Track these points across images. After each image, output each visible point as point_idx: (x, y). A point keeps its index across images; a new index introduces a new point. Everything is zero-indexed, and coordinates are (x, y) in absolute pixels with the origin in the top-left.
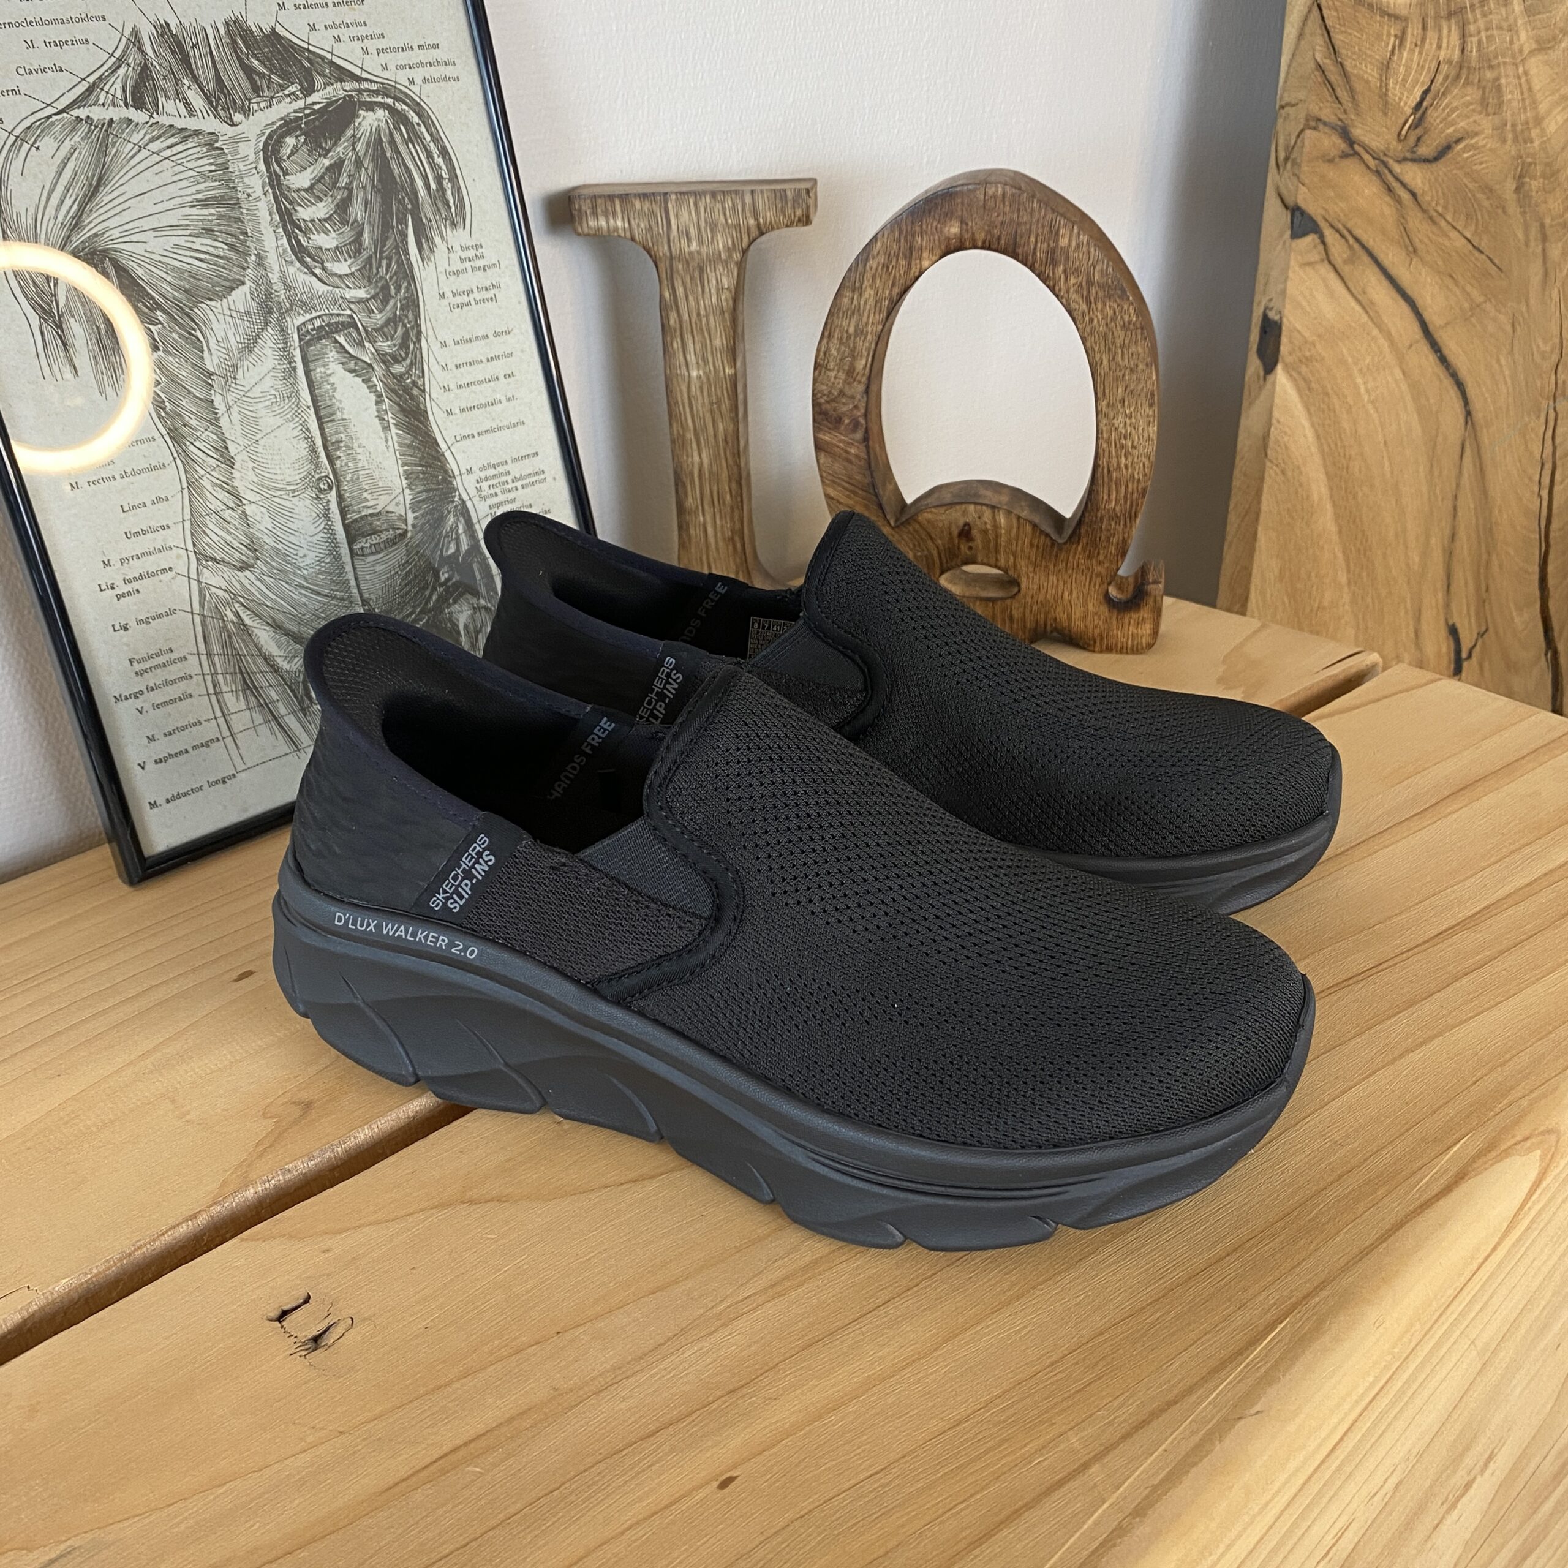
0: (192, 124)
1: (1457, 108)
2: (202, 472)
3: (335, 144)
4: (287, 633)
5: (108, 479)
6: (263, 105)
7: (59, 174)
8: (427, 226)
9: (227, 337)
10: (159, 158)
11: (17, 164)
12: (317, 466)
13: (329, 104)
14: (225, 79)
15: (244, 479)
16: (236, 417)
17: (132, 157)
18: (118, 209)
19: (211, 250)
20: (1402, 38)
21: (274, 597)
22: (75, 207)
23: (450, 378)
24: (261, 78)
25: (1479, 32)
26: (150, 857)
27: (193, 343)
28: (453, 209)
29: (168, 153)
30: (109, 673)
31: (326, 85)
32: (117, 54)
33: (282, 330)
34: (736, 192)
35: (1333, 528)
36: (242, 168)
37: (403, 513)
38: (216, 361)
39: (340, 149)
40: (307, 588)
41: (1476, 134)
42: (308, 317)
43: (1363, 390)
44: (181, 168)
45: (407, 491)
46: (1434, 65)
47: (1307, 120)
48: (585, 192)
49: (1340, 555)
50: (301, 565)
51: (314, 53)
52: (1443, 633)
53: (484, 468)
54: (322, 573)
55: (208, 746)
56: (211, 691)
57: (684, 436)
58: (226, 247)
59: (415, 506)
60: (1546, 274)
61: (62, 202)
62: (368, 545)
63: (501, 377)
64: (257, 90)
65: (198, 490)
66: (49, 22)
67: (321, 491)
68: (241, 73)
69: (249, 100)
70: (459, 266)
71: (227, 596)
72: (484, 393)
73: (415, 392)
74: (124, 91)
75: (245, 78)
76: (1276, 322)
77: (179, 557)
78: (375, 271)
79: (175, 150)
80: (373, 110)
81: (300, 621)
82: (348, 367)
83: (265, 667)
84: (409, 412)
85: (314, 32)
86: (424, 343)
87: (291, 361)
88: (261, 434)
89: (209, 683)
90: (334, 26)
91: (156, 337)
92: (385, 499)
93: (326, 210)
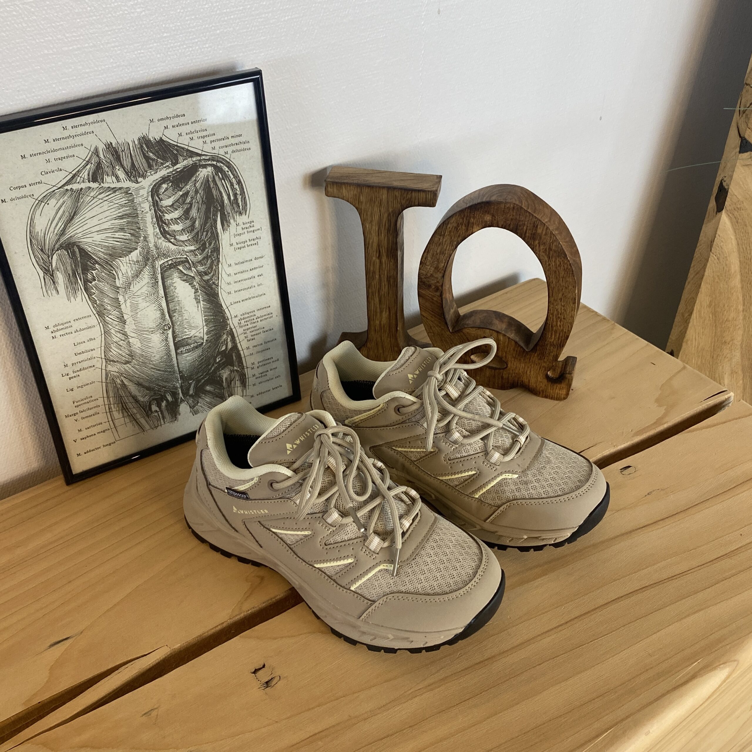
0: (119, 185)
2: (111, 327)
3: (186, 185)
4: (144, 387)
5: (69, 333)
6: (152, 173)
7: (57, 213)
8: (227, 216)
9: (127, 272)
10: (101, 201)
11: (38, 212)
12: (164, 320)
13: (184, 168)
14: (136, 164)
15: (129, 328)
16: (128, 304)
17: (90, 202)
18: (82, 224)
19: (123, 237)
21: (138, 373)
22: (63, 226)
23: (232, 279)
26: (76, 475)
27: (111, 276)
28: (241, 207)
29: (107, 198)
30: (63, 407)
31: (184, 160)
32: (87, 159)
33: (153, 267)
36: (141, 200)
37: (202, 336)
38: (121, 282)
39: (189, 187)
40: (155, 368)
42: (166, 260)
44: (112, 204)
45: (205, 327)
50: (153, 360)
51: (179, 147)
53: (244, 314)
54: (162, 362)
55: (104, 432)
56: (108, 411)
58: (130, 235)
59: (208, 333)
61: (57, 224)
62: (184, 350)
63: (256, 277)
64: (150, 167)
65: (109, 334)
66: (57, 150)
67: (165, 330)
68: (144, 160)
69: (147, 171)
70: (241, 232)
71: (118, 374)
72: (247, 284)
73: (214, 286)
74: (89, 175)
75: (145, 162)
77: (98, 361)
78: (200, 237)
79: (110, 197)
80: (206, 168)
81: (151, 382)
82: (183, 279)
83: (133, 401)
84: (210, 295)
85: (181, 137)
86: (220, 265)
87: (156, 279)
88: (139, 310)
89: (107, 408)
90: (191, 133)
91: (95, 275)
92: (194, 331)
93: (178, 214)
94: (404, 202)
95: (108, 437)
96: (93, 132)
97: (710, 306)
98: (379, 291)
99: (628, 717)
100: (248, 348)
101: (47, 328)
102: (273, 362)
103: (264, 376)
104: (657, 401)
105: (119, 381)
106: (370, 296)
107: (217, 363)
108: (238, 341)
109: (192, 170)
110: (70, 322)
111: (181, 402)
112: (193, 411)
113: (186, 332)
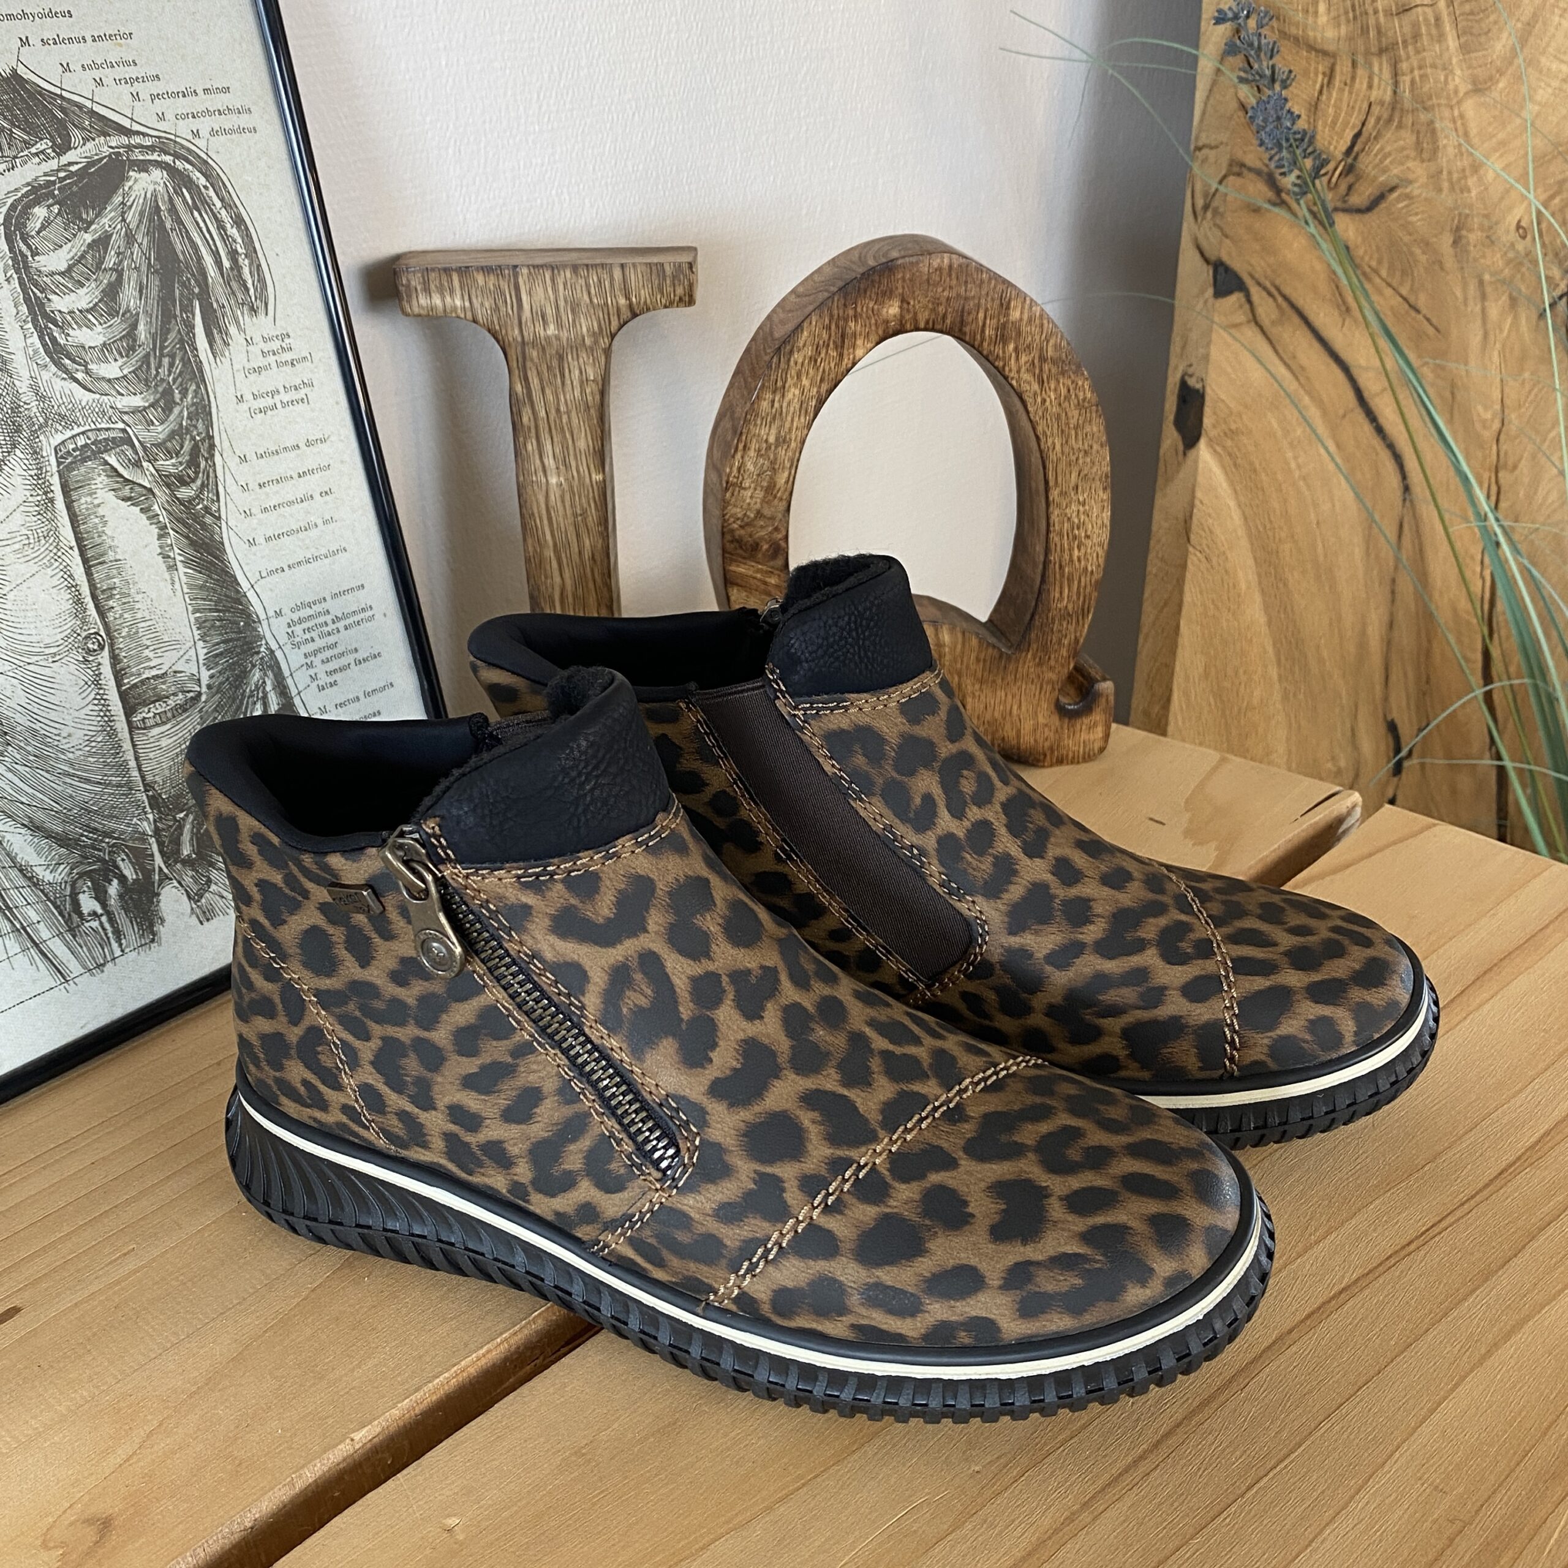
1: (1390, 154)
3: (99, 215)
4: (49, 835)
6: (2, 167)
8: (219, 314)
12: (84, 620)
13: (90, 164)
20: (1330, 75)
21: (30, 791)
23: (253, 500)
25: (1412, 71)
28: (252, 292)
31: (86, 140)
33: (35, 452)
34: (603, 266)
35: (1263, 620)
37: (195, 672)
39: (106, 221)
40: (74, 775)
41: (1411, 182)
42: (69, 434)
43: (1293, 465)
45: (200, 644)
46: (1365, 106)
47: (1230, 165)
48: (412, 262)
49: (1270, 650)
50: (65, 747)
51: (69, 101)
52: (1382, 729)
53: (298, 608)
54: (90, 756)
57: (541, 555)
59: (211, 661)
60: (1486, 335)
62: (151, 715)
63: (317, 496)
67: (89, 652)
70: (261, 361)
72: (295, 516)
73: (208, 520)
76: (1198, 391)
78: (154, 372)
80: (147, 171)
82: (121, 494)
83: (21, 882)
84: (201, 546)
85: (68, 74)
86: (218, 458)
87: (47, 490)
88: (8, 586)
90: (95, 66)
92: (175, 655)
93: (88, 298)
104: (1188, 833)
108: (294, 692)
109: (111, 173)
111: (161, 882)
112: (198, 911)
113: (150, 660)
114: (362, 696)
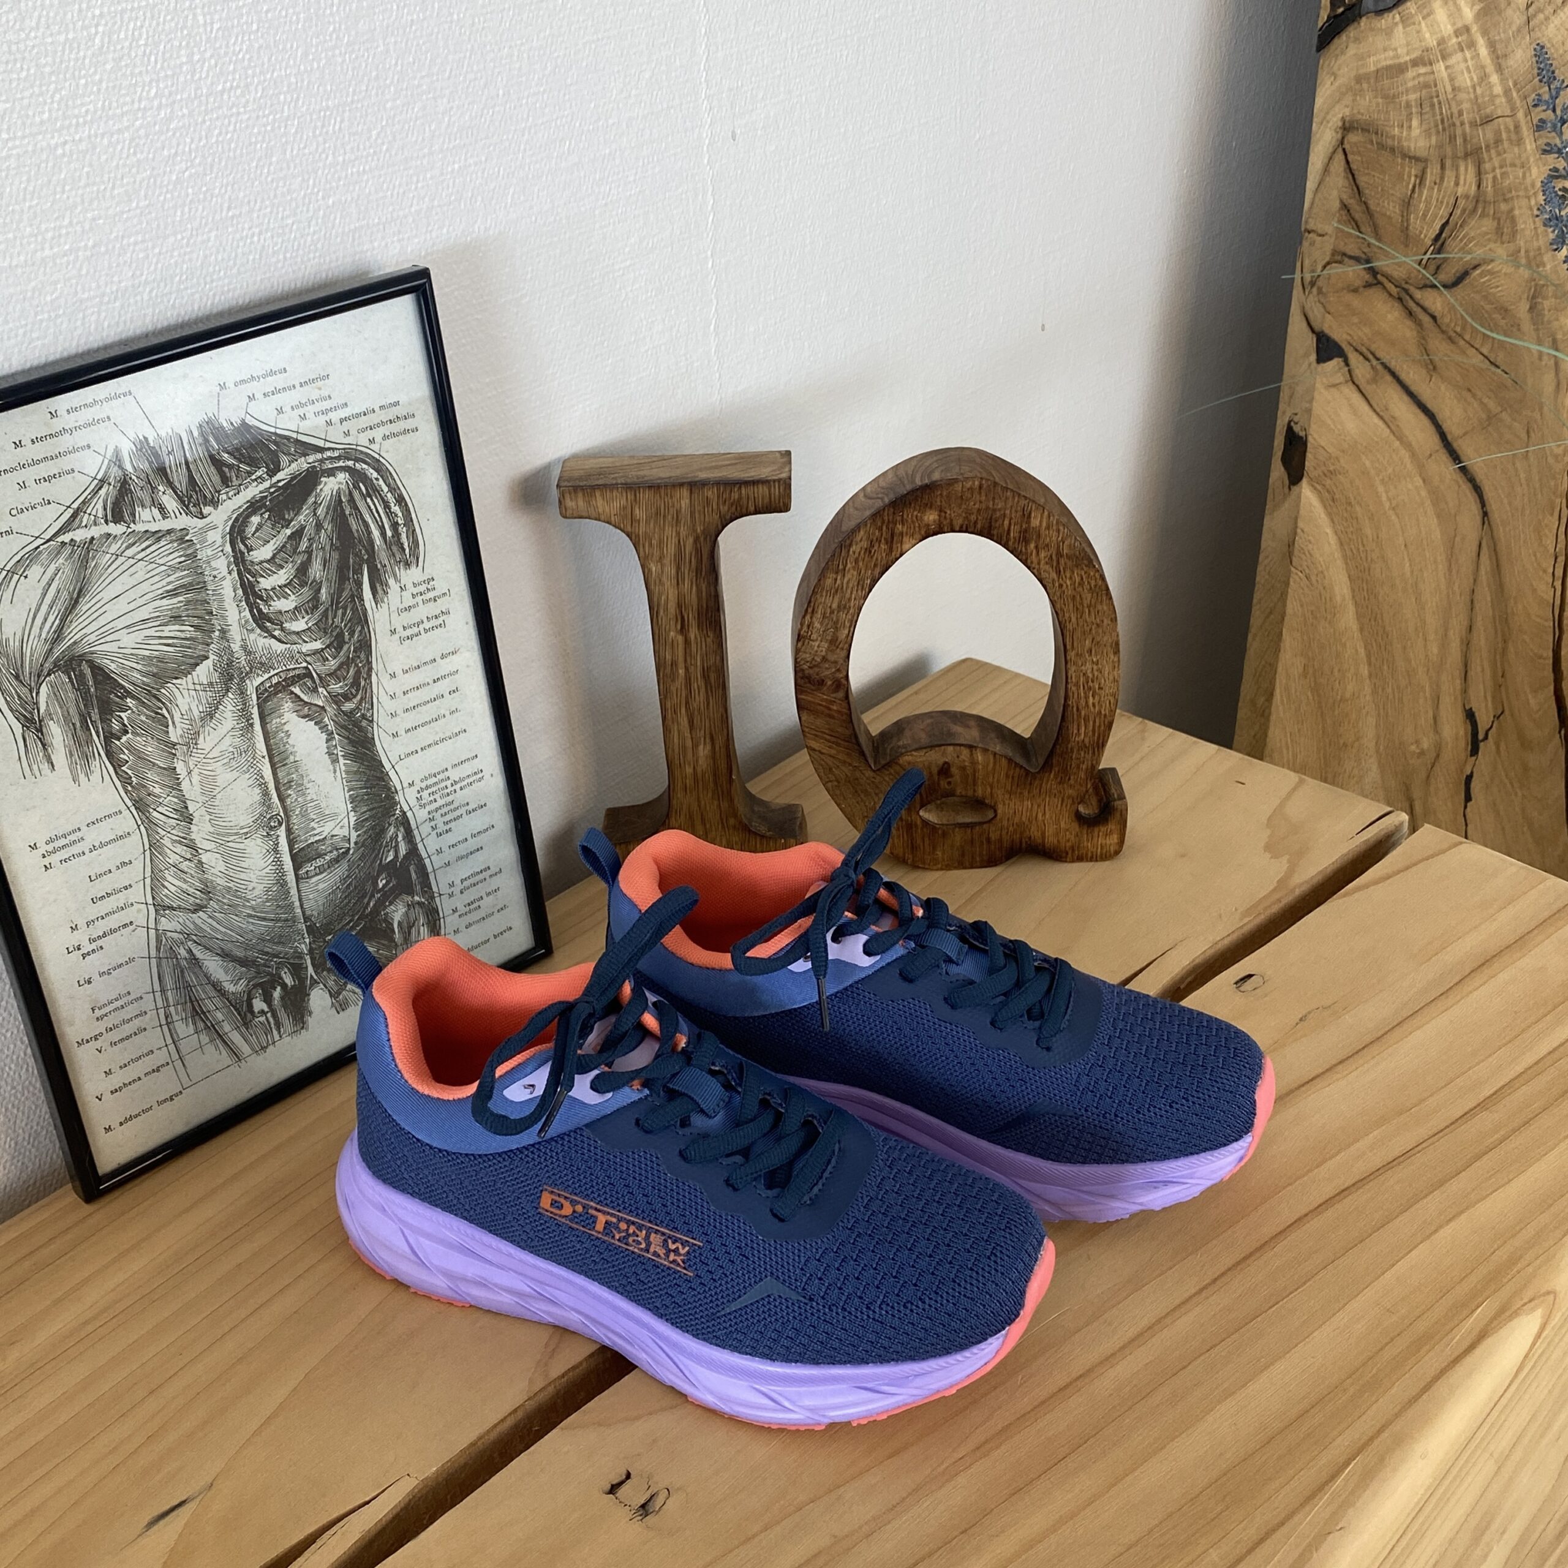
0: (165, 525)
2: (163, 833)
3: (297, 514)
4: (234, 959)
5: (79, 855)
6: (231, 494)
7: (44, 595)
8: (382, 571)
9: (190, 709)
10: (132, 561)
11: (7, 595)
12: (269, 807)
13: (292, 479)
14: (197, 477)
15: (200, 832)
16: (196, 778)
17: (111, 565)
18: (96, 615)
19: (179, 634)
21: (224, 930)
22: (57, 622)
23: (398, 704)
24: (230, 469)
26: (106, 1175)
27: (159, 720)
28: (407, 551)
29: (143, 554)
30: (72, 1024)
31: (291, 462)
32: (99, 477)
33: (242, 693)
36: (210, 553)
37: (347, 834)
38: (179, 732)
39: (303, 517)
40: (255, 916)
42: (266, 676)
44: (153, 566)
45: (352, 814)
50: (250, 897)
51: (280, 436)
53: (426, 778)
54: (269, 901)
55: (158, 1070)
56: (163, 1022)
58: (192, 629)
59: (359, 825)
61: (46, 620)
62: (313, 868)
63: (446, 694)
64: (226, 481)
65: (159, 850)
66: (39, 461)
67: (272, 828)
68: (212, 468)
69: (219, 492)
70: (414, 601)
71: (181, 936)
72: (428, 712)
73: (364, 723)
74: (105, 509)
75: (215, 472)
77: (139, 911)
78: (330, 622)
79: (148, 551)
80: (334, 475)
81: (247, 947)
82: (301, 713)
83: (215, 994)
84: (357, 743)
85: (281, 415)
86: (374, 678)
87: (249, 718)
88: (218, 789)
89: (162, 1017)
90: (302, 405)
91: (126, 722)
92: (331, 825)
93: (286, 576)
94: (726, 508)
95: (166, 1082)
96: (108, 418)
97: (1305, 674)
98: (687, 703)
99: (1380, 1432)
100: (439, 852)
101: (34, 847)
102: (491, 876)
103: (476, 909)
104: (1268, 848)
105: (183, 952)
106: (669, 716)
107: (379, 891)
108: (418, 839)
109: (308, 482)
110: (79, 829)
111: (312, 985)
112: (337, 1005)
113: (314, 829)
114: (469, 838)
